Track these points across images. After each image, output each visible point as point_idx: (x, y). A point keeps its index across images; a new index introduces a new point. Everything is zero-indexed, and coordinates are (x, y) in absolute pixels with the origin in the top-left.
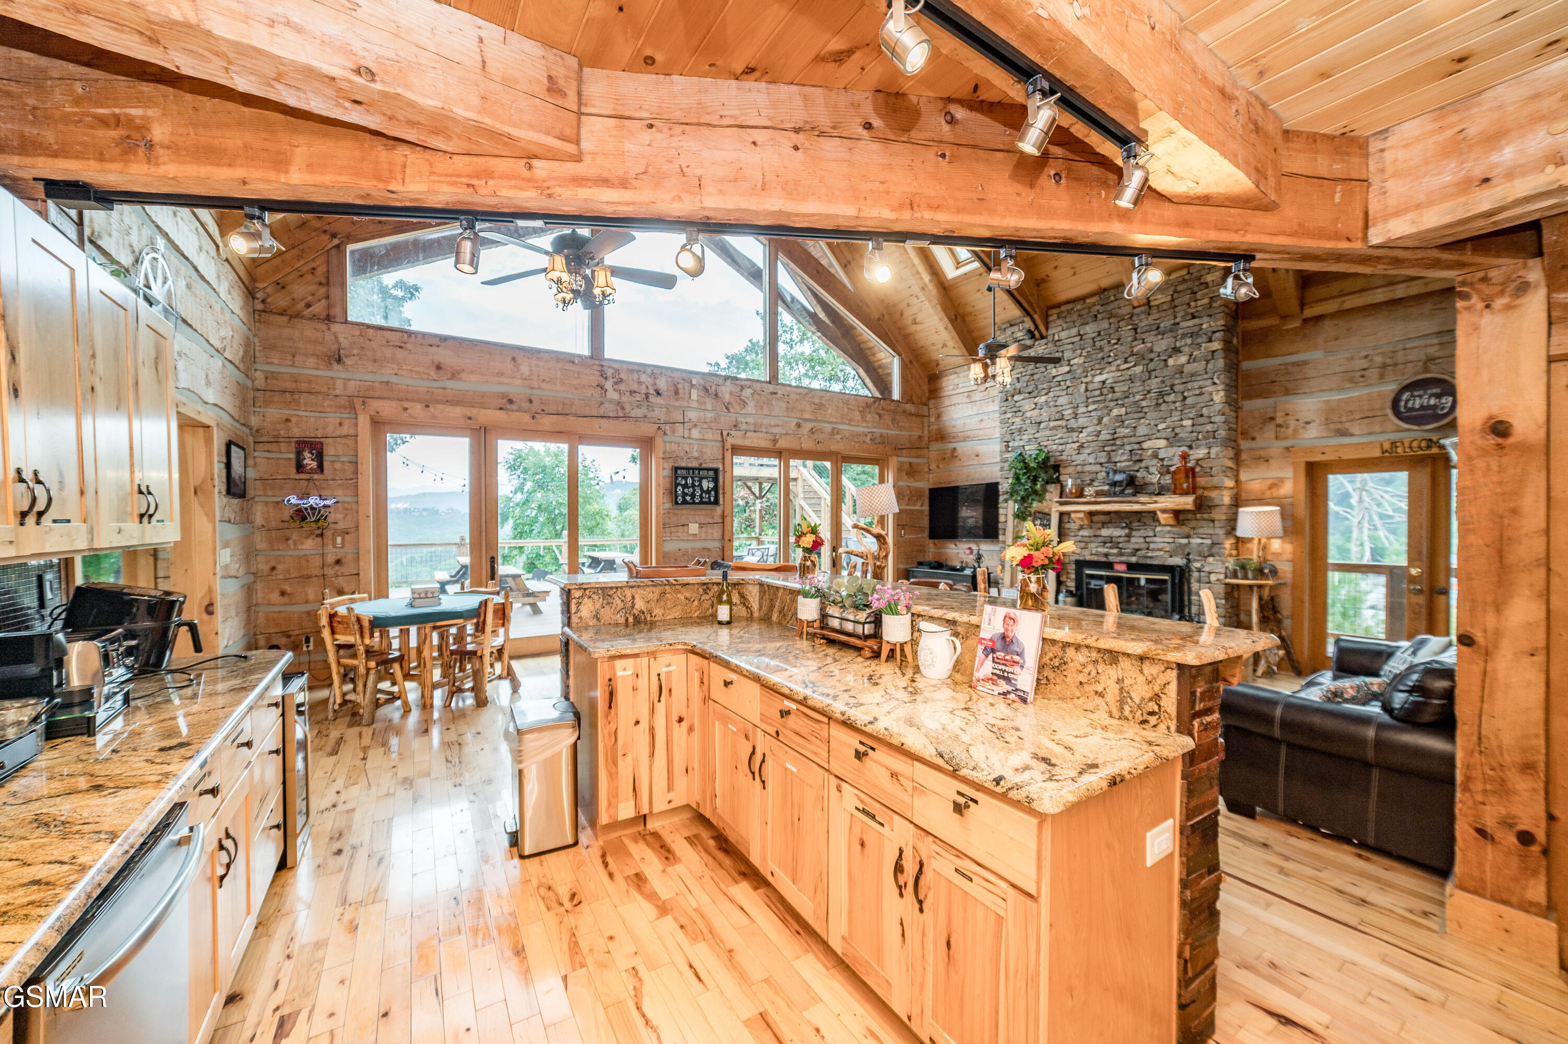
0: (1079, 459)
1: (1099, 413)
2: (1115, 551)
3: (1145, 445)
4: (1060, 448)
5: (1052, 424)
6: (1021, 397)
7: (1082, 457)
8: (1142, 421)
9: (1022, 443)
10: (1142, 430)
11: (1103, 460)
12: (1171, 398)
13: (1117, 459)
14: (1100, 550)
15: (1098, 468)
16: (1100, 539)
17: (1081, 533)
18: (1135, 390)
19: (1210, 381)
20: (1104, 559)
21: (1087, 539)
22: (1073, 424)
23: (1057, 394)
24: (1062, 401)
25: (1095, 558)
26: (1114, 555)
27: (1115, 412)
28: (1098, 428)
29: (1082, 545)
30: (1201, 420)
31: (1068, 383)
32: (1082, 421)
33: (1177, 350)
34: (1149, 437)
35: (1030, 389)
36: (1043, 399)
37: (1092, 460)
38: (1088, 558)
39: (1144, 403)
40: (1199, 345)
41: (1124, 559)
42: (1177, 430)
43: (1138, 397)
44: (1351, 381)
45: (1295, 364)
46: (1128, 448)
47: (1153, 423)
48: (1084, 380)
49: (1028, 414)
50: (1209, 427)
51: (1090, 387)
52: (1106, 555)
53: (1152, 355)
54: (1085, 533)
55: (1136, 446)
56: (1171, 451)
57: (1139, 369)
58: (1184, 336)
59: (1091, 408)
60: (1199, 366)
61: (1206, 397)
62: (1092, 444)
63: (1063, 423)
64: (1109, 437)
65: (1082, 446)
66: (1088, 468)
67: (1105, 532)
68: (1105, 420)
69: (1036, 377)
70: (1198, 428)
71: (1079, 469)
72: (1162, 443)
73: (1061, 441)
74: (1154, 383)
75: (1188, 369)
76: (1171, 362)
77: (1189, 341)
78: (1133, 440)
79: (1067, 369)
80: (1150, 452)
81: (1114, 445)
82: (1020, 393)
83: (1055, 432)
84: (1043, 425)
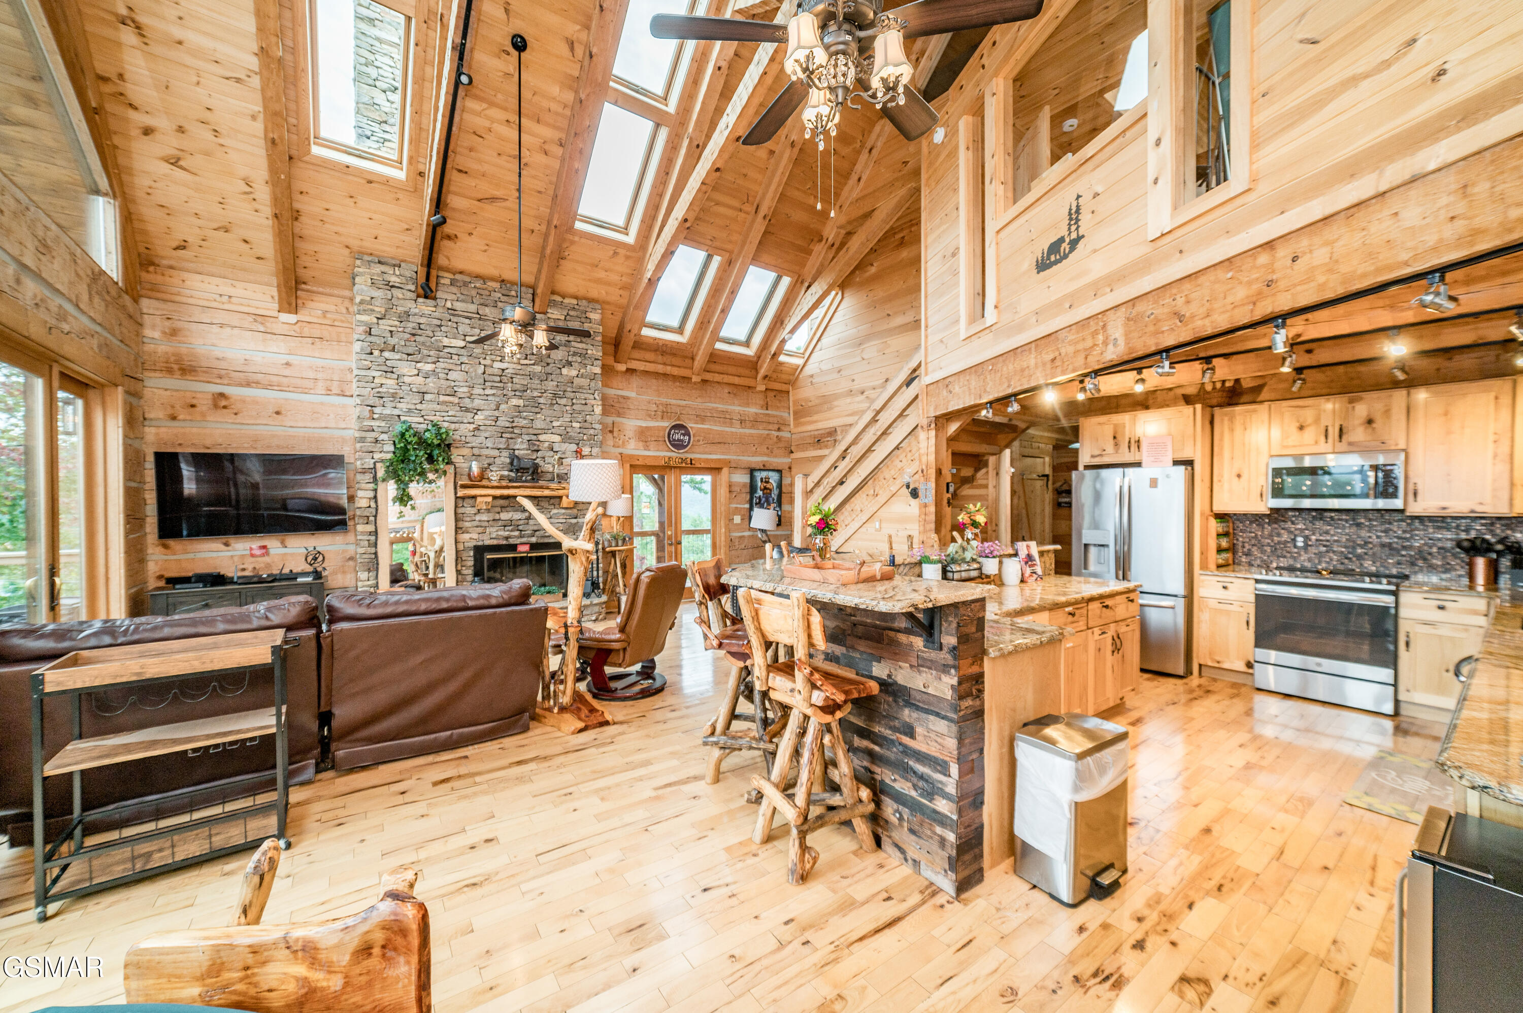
0: (475, 442)
1: (498, 399)
2: (517, 533)
3: (541, 438)
4: (453, 426)
5: (442, 398)
6: (397, 356)
7: (479, 440)
8: (539, 416)
9: (396, 412)
10: (539, 424)
11: (502, 446)
12: (563, 401)
13: (517, 447)
14: (501, 533)
15: (496, 453)
16: (500, 523)
17: (478, 518)
18: (534, 386)
19: (591, 397)
20: (505, 542)
21: (486, 524)
22: (467, 402)
23: (451, 367)
24: (453, 375)
25: (495, 542)
26: (515, 537)
27: (515, 402)
28: (496, 413)
29: (480, 530)
30: (586, 425)
31: (464, 359)
32: (477, 403)
33: (570, 364)
34: (545, 431)
35: (410, 351)
36: (429, 367)
37: (490, 445)
38: (488, 542)
39: (541, 400)
40: (585, 366)
41: (524, 540)
42: (569, 430)
43: (536, 394)
44: (650, 416)
45: (624, 397)
46: (527, 438)
47: (548, 419)
48: (483, 362)
49: (407, 380)
50: (592, 432)
51: (489, 371)
52: (507, 538)
53: (549, 361)
54: (484, 517)
55: (534, 438)
56: (565, 446)
57: (538, 369)
58: (575, 354)
59: (488, 392)
60: (584, 382)
61: (588, 408)
62: (489, 428)
63: (456, 400)
64: (508, 424)
65: (477, 429)
66: (485, 452)
67: (505, 516)
68: (503, 407)
69: (417, 338)
70: (585, 431)
71: (476, 451)
72: (557, 438)
73: (455, 419)
74: (551, 385)
75: (577, 381)
76: (565, 371)
77: (579, 360)
78: (531, 431)
79: (462, 344)
80: (546, 444)
81: (512, 433)
82: (393, 350)
83: (444, 408)
84: (427, 397)
